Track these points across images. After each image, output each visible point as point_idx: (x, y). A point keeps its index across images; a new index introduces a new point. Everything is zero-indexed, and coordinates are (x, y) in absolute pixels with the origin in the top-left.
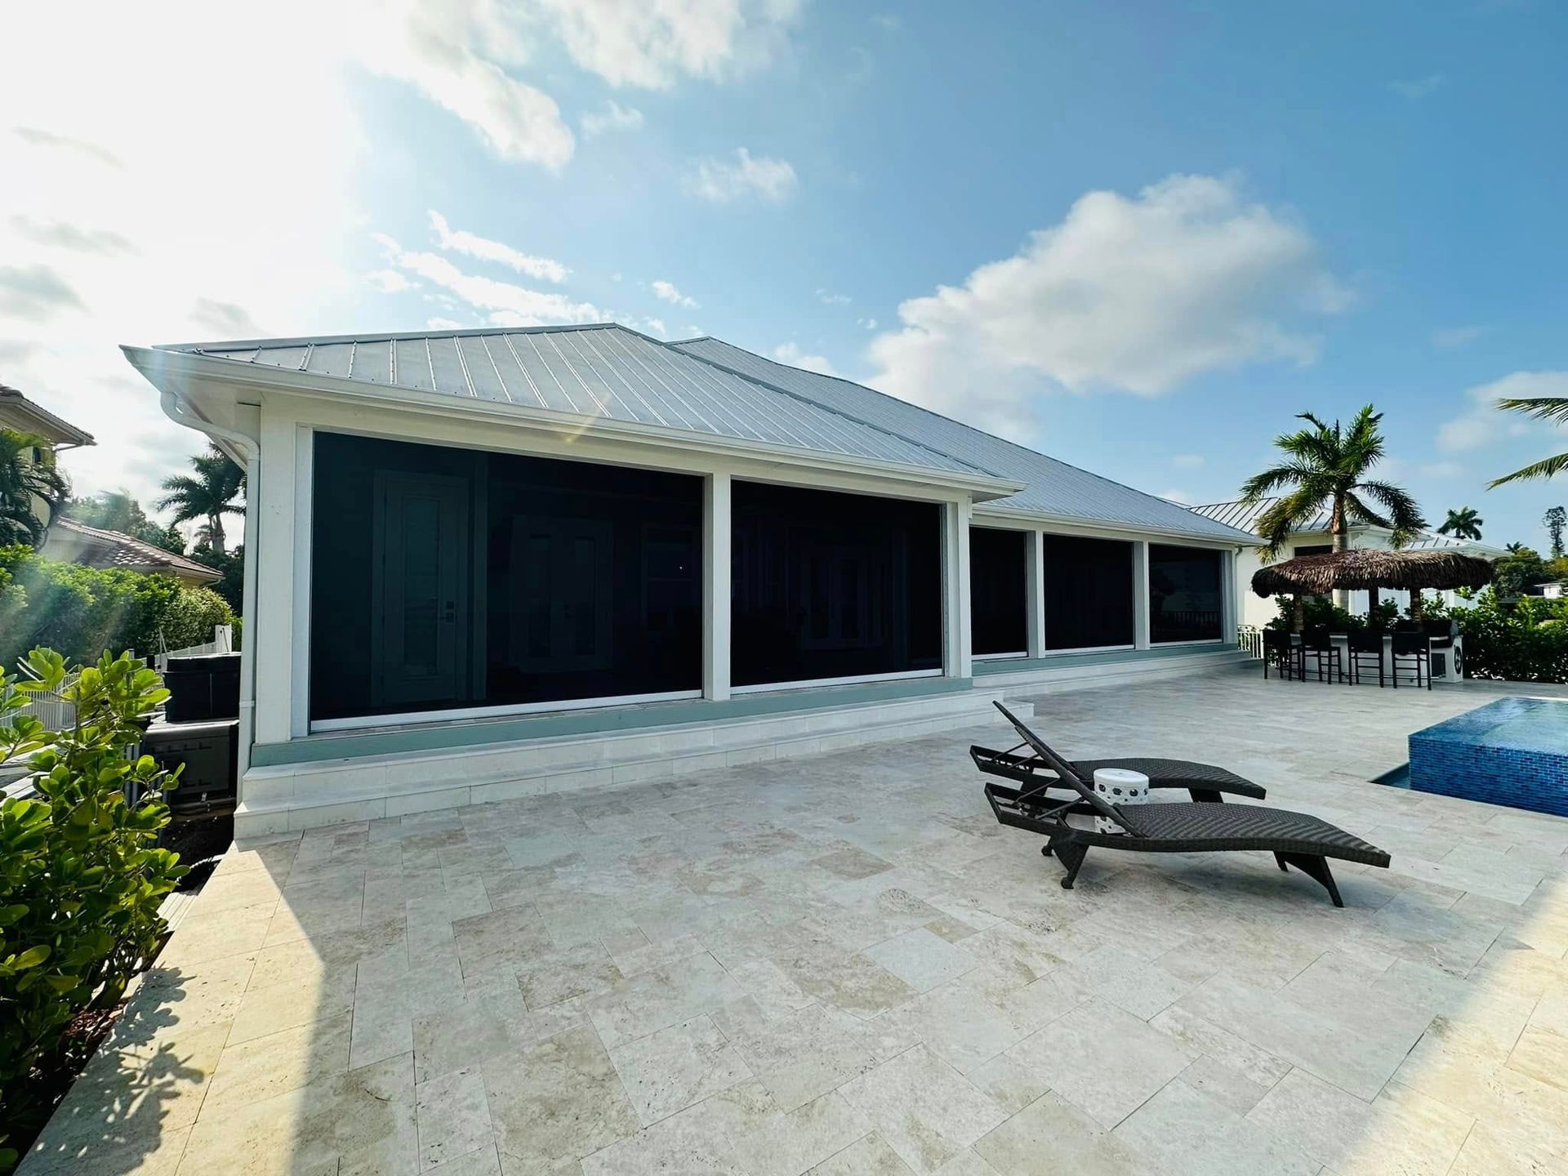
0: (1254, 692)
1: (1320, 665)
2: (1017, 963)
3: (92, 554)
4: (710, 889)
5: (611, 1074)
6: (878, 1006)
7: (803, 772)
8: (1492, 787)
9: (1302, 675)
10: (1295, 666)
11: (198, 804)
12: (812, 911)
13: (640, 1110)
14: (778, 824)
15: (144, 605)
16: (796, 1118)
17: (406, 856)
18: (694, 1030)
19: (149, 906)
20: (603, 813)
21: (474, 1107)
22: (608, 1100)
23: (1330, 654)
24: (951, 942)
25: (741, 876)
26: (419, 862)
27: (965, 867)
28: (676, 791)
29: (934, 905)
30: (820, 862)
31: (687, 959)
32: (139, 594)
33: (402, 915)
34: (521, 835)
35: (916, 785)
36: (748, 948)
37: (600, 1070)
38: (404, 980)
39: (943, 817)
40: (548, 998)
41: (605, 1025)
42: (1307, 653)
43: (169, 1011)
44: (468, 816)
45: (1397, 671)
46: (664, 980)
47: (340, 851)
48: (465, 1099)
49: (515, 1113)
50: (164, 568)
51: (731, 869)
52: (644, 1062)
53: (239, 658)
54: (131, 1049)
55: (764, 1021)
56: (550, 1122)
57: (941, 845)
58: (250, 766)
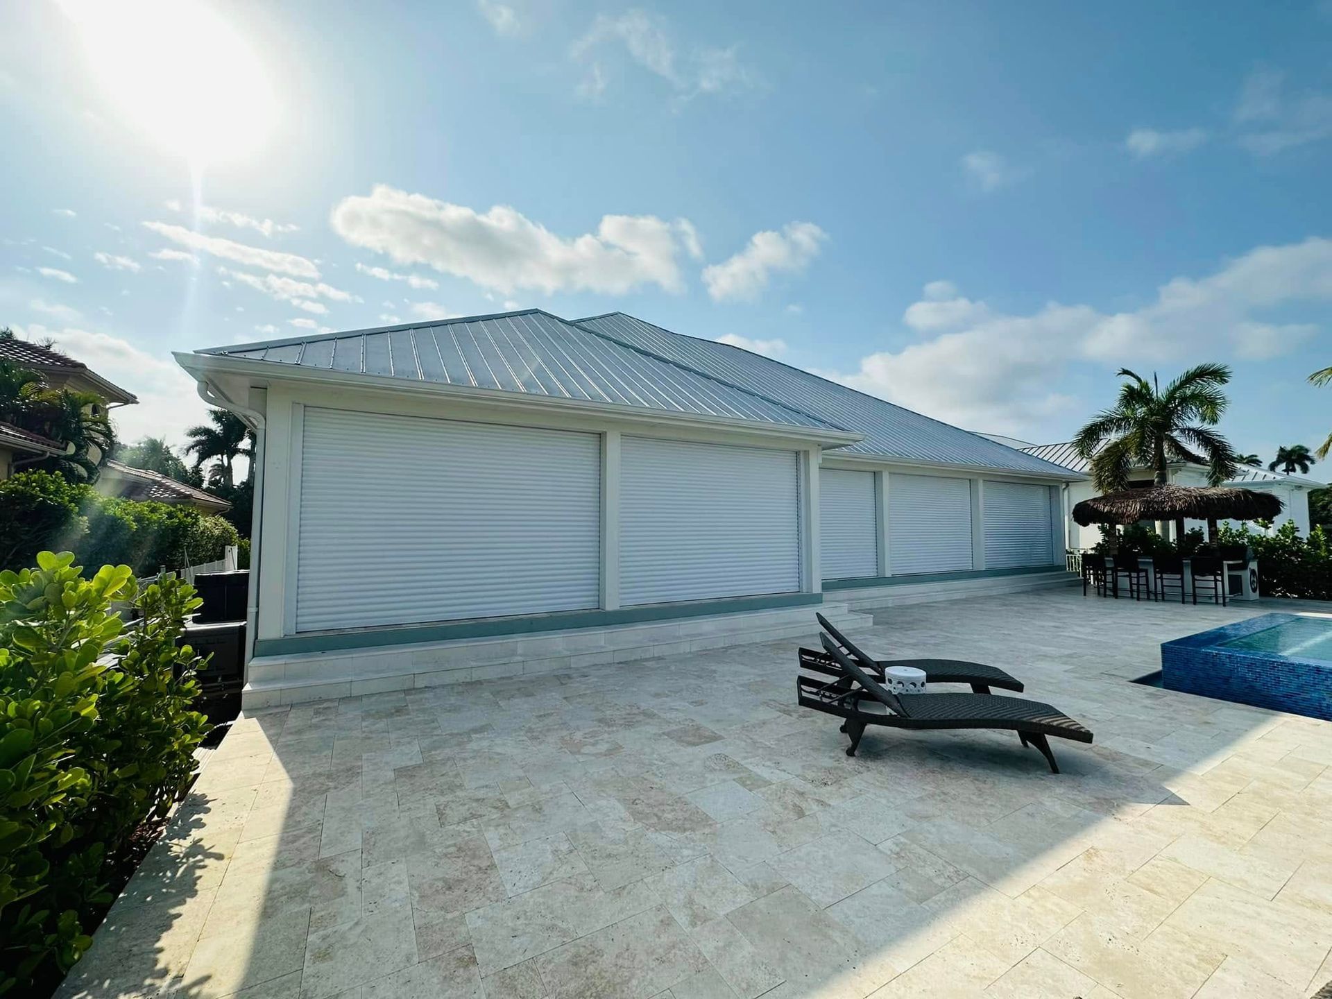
0: (1068, 607)
1: (1131, 584)
2: (795, 805)
3: (133, 489)
4: (582, 751)
5: (493, 866)
6: (685, 830)
7: (673, 668)
8: (1225, 687)
9: (1115, 593)
10: (1109, 585)
11: (216, 684)
12: (654, 768)
13: (508, 887)
14: (643, 706)
15: (172, 530)
16: (611, 896)
17: (364, 724)
18: (553, 842)
19: (188, 750)
20: (513, 696)
21: (400, 883)
22: (488, 882)
23: (1138, 575)
24: (750, 791)
25: (607, 742)
26: (373, 728)
27: (778, 740)
28: (572, 681)
29: (746, 766)
30: (668, 734)
31: (556, 797)
32: (168, 522)
33: (360, 764)
34: (450, 711)
35: (759, 679)
36: (603, 791)
37: (484, 863)
38: (359, 805)
39: (772, 703)
40: (456, 819)
41: (492, 838)
42: (1119, 574)
43: (202, 819)
44: (412, 697)
45: (1197, 589)
46: (539, 810)
47: (317, 719)
48: (393, 877)
49: (426, 886)
50: (187, 500)
51: (601, 738)
52: (515, 860)
53: (247, 575)
54: (176, 841)
55: (602, 838)
56: (447, 892)
57: (764, 723)
58: (254, 656)
